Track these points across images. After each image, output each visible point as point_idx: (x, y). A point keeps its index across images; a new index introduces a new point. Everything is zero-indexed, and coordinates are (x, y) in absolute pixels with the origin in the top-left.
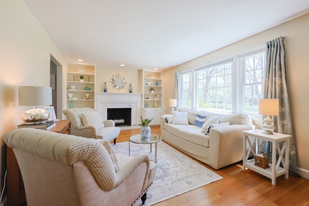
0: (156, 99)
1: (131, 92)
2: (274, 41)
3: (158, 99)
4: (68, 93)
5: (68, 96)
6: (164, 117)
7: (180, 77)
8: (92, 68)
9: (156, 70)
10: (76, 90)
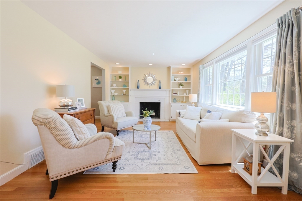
0: (185, 94)
1: (160, 88)
2: (285, 15)
3: (187, 94)
4: (111, 90)
5: (111, 92)
6: (178, 111)
7: (203, 71)
8: (127, 69)
9: (184, 66)
10: (116, 87)
